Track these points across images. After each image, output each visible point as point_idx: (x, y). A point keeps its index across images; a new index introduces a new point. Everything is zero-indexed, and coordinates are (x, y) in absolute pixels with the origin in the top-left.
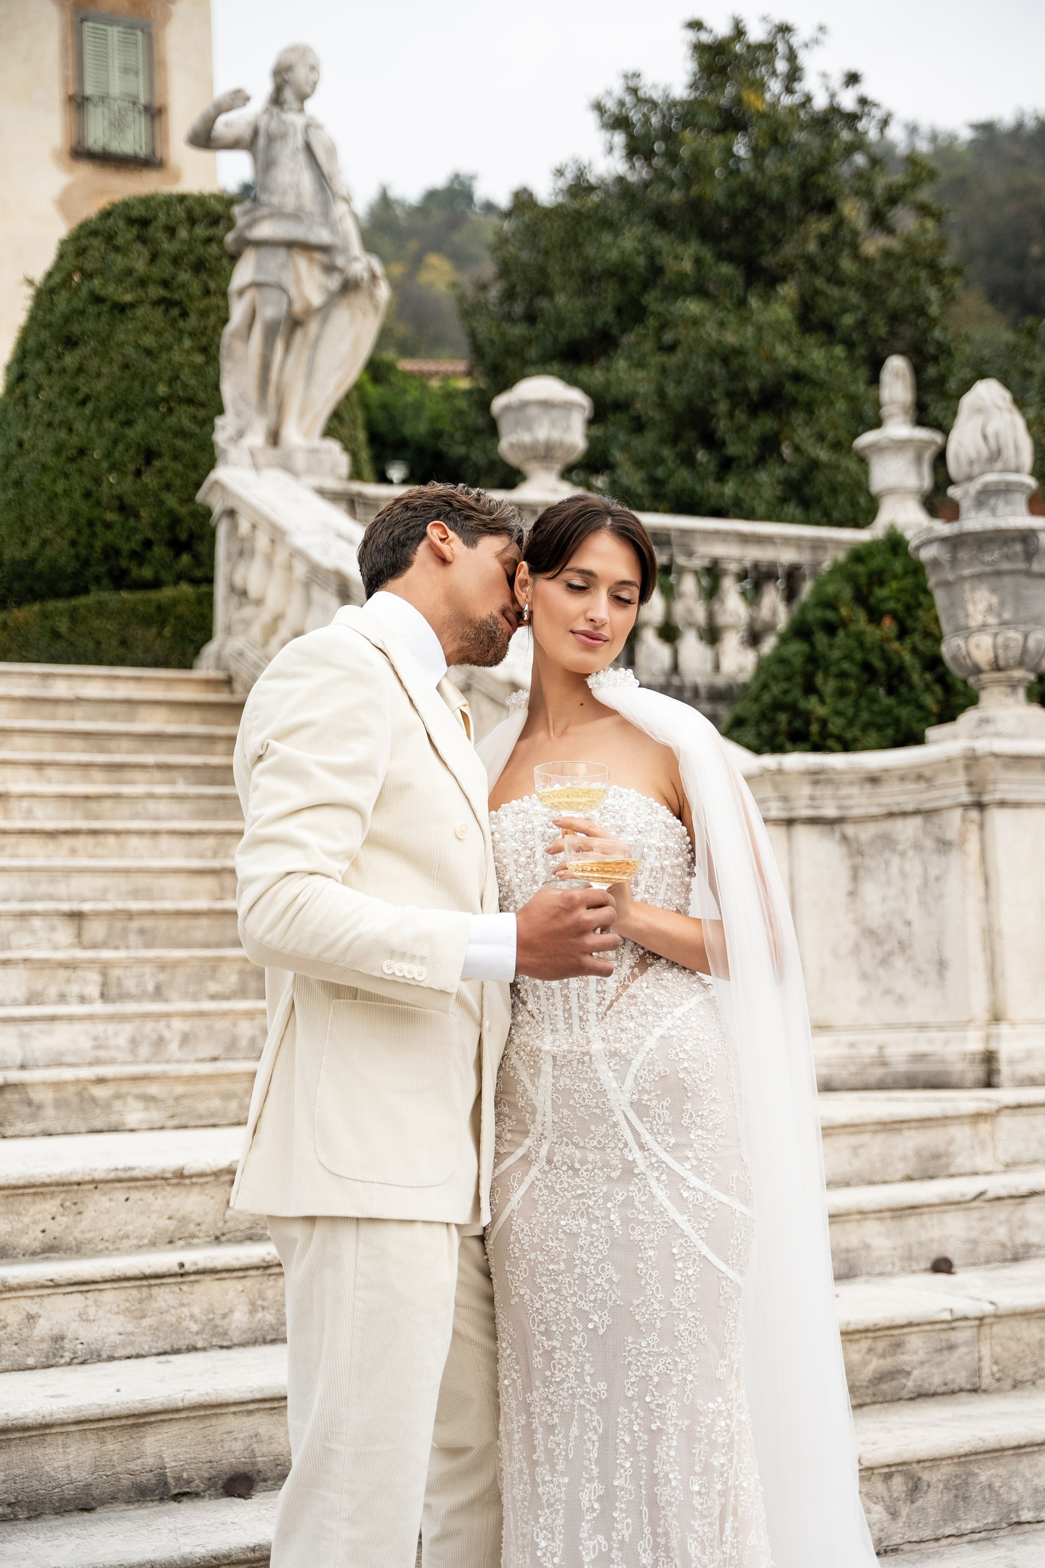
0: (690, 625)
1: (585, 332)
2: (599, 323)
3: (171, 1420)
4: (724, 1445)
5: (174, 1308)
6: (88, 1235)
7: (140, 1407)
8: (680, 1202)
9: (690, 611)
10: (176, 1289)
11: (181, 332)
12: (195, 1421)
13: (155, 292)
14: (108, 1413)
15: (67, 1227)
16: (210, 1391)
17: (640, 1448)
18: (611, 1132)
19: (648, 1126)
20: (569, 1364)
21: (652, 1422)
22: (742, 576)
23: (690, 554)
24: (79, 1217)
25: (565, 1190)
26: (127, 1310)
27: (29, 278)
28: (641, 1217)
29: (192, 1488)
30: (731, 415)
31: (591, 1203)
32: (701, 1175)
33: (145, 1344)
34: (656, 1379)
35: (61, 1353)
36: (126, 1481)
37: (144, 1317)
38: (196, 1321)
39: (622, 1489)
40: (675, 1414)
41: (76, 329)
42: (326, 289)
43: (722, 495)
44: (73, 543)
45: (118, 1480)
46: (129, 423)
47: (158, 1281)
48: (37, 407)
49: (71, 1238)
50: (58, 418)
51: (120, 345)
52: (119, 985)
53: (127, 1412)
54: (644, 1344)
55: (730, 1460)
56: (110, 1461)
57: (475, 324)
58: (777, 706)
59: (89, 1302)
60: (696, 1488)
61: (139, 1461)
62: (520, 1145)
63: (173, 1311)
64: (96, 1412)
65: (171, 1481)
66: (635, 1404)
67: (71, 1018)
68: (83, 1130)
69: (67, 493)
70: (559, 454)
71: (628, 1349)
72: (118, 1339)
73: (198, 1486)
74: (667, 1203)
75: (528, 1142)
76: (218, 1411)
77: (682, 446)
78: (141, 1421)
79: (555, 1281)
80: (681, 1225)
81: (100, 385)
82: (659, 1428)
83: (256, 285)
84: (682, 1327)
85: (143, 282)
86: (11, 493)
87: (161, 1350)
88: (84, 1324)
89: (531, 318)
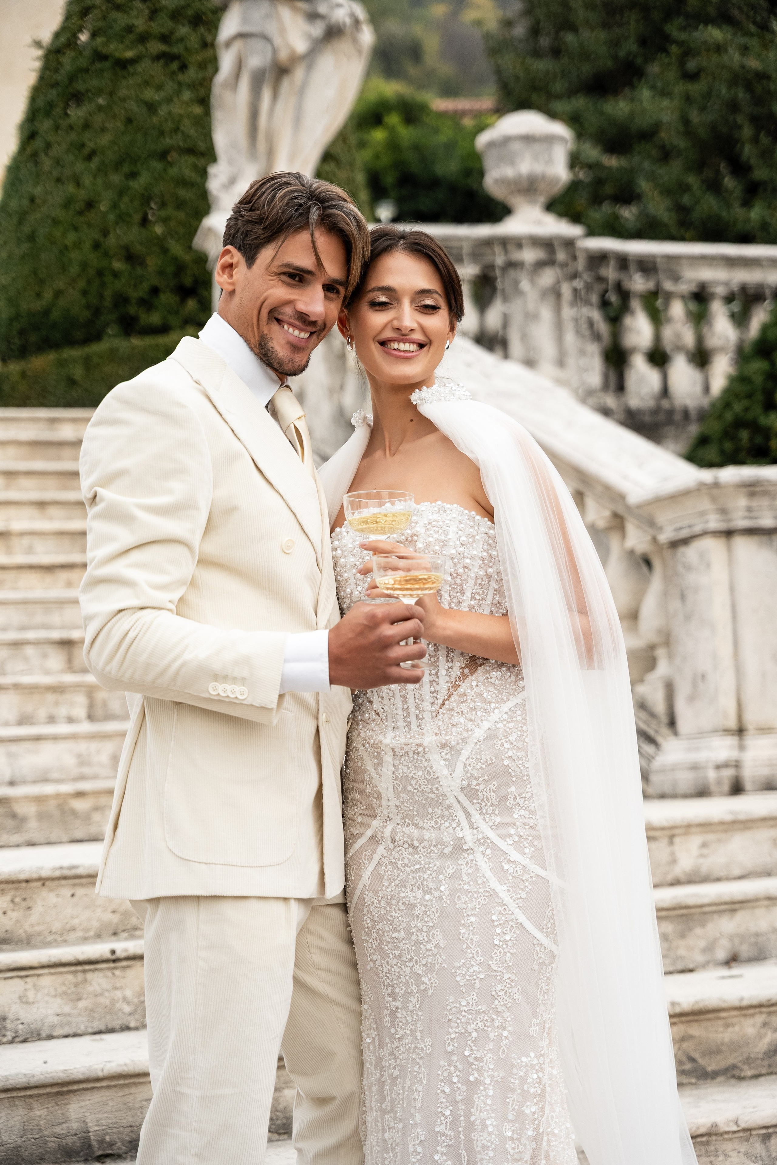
0: (679, 348)
1: (610, 63)
2: (622, 54)
3: (93, 1088)
4: (535, 1095)
5: (108, 991)
6: (37, 929)
7: (62, 1077)
8: (501, 873)
9: (678, 336)
10: (109, 974)
11: (180, 84)
12: (115, 1089)
13: (156, 47)
14: (33, 1081)
15: (18, 921)
16: (128, 1062)
17: (459, 1098)
18: (446, 813)
19: (478, 807)
20: (407, 1023)
21: (470, 1074)
22: (729, 299)
23: (676, 278)
24: (28, 912)
25: (406, 865)
26: (65, 993)
27: (37, 39)
28: (466, 887)
29: (115, 1151)
30: (756, 140)
31: (426, 876)
32: (521, 850)
33: (81, 1024)
34: (474, 1035)
35: (3, 1032)
36: (53, 1144)
37: (79, 999)
38: (128, 1003)
39: (443, 1134)
40: (492, 1067)
41: (80, 86)
42: (309, 36)
43: (748, 220)
44: (84, 293)
45: (46, 1143)
46: (133, 175)
47: (92, 967)
48: (46, 163)
49: (21, 931)
50: (67, 172)
51: (124, 100)
52: (105, 704)
53: (51, 1081)
54: (464, 1003)
55: (542, 1109)
56: (38, 1125)
57: (500, 62)
58: (739, 423)
59: (29, 986)
60: (509, 1134)
61: (64, 1126)
62: (369, 826)
63: (107, 994)
64: (22, 1081)
65: (94, 1144)
66: (455, 1058)
67: (55, 738)
68: (65, 838)
69: (78, 245)
70: (542, 186)
71: (449, 1007)
72: (56, 1020)
73: (119, 1149)
74: (489, 874)
75: (375, 823)
76: (137, 1080)
77: (709, 173)
78: (65, 1089)
79: (397, 947)
80: (500, 894)
81: (105, 140)
82: (477, 1080)
83: (241, 36)
84: (499, 988)
85: (143, 38)
86: (25, 247)
87: (96, 1030)
88: (24, 1006)
89: (556, 52)
